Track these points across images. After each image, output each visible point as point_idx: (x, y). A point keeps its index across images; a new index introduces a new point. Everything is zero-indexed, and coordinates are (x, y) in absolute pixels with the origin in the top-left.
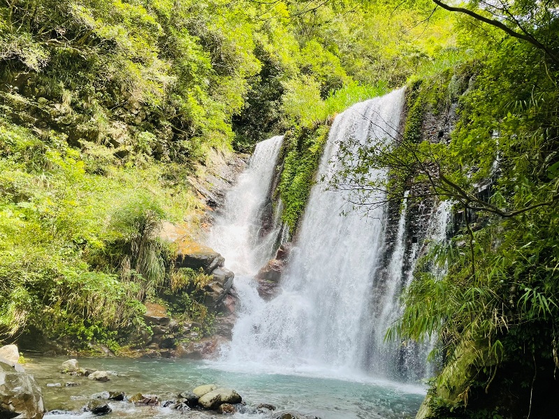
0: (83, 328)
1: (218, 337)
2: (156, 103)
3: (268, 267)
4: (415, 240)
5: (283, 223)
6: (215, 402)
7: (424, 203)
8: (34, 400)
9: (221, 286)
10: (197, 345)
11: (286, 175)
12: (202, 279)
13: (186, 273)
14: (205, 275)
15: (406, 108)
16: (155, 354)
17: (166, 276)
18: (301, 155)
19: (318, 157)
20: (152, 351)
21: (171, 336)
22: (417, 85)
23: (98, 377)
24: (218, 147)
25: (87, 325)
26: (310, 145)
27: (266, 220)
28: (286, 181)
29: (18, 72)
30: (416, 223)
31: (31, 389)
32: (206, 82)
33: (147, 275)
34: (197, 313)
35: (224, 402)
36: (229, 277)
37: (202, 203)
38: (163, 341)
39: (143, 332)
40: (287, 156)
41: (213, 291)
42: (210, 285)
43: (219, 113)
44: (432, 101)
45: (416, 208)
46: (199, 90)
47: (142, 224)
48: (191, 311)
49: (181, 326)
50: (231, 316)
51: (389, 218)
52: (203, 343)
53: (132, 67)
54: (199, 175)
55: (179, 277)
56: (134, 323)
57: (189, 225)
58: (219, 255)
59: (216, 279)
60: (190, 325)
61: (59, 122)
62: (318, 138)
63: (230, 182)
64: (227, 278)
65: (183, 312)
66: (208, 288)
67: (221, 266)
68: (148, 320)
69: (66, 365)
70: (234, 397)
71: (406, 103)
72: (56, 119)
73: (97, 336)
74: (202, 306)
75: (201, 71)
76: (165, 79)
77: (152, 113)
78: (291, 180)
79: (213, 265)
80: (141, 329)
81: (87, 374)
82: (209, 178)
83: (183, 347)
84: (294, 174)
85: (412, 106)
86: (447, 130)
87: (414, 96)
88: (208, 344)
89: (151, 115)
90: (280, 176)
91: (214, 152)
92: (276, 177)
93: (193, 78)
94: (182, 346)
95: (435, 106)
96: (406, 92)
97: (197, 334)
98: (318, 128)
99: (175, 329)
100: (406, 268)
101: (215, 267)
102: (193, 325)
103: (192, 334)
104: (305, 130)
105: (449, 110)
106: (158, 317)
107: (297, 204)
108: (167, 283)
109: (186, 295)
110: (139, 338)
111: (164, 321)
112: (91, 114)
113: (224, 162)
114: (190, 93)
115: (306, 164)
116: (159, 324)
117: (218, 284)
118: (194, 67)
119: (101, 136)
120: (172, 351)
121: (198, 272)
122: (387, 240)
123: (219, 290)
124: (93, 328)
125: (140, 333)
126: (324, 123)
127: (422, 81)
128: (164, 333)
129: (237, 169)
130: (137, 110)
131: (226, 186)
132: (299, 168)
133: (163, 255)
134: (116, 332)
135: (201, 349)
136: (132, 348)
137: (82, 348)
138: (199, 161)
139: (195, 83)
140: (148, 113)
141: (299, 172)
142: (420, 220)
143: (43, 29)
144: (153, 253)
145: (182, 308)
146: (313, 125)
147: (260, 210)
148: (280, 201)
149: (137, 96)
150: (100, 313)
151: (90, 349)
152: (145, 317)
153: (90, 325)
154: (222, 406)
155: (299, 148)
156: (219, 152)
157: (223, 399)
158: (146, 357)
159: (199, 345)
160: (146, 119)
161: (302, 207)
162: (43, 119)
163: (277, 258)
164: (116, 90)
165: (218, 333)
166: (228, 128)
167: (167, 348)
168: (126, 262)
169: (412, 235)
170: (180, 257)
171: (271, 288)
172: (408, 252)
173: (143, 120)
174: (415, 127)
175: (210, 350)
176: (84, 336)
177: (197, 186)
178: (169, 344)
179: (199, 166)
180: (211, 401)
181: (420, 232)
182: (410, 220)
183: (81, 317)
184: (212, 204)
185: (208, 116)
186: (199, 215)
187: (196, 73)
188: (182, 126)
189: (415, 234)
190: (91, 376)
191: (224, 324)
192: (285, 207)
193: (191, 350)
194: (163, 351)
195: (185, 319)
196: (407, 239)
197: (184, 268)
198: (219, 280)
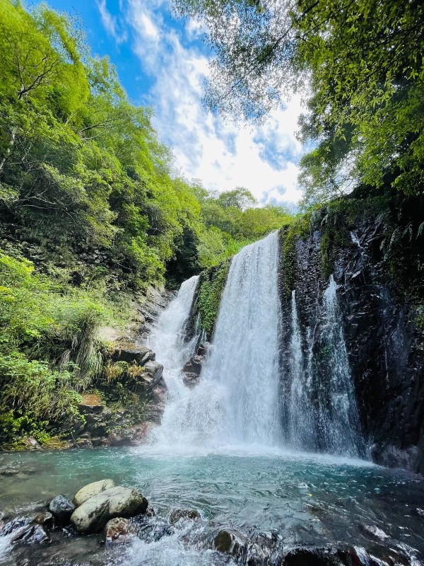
0: (11, 419)
1: (147, 423)
2: (108, 245)
3: (192, 361)
4: (307, 324)
5: (202, 330)
7: (309, 296)
9: (151, 376)
10: (128, 431)
11: (202, 296)
12: (134, 370)
13: (123, 366)
14: (138, 366)
15: (281, 241)
16: (86, 443)
17: (103, 368)
18: (212, 283)
19: (223, 281)
20: (82, 441)
21: (103, 424)
22: (286, 227)
24: (156, 285)
25: (17, 416)
26: (217, 275)
27: (190, 329)
28: (203, 300)
30: (306, 311)
32: (146, 234)
33: (84, 368)
34: (130, 402)
35: (115, 515)
36: (159, 369)
37: (142, 319)
38: (95, 430)
39: (76, 421)
40: (202, 285)
41: (144, 380)
42: (142, 375)
43: (154, 254)
44: (298, 234)
45: (303, 301)
48: (124, 400)
49: (113, 414)
50: (161, 403)
51: (283, 312)
52: (133, 430)
54: (141, 302)
55: (116, 369)
56: (68, 412)
57: (129, 331)
58: (150, 351)
59: (147, 370)
60: (123, 413)
63: (163, 307)
64: (156, 370)
65: (117, 401)
66: (140, 379)
67: (152, 360)
68: (82, 409)
71: (281, 238)
73: (26, 427)
74: (135, 395)
75: (142, 227)
77: (108, 257)
79: (145, 358)
80: (74, 418)
82: (149, 304)
83: (115, 435)
85: (285, 239)
86: (314, 247)
87: (286, 233)
88: (138, 430)
90: (199, 298)
91: (153, 288)
92: (196, 299)
93: (136, 231)
94: (114, 432)
95: (302, 235)
96: (280, 233)
97: (128, 421)
98: (222, 264)
99: (108, 417)
100: (304, 347)
101: (147, 360)
102: (126, 413)
103: (124, 421)
104: (213, 268)
105: (313, 235)
106: (92, 406)
107: (211, 314)
108: (103, 375)
109: (121, 385)
110: (71, 427)
111: (98, 409)
113: (159, 295)
114: (133, 240)
116: (92, 413)
117: (148, 374)
118: (137, 225)
120: (105, 439)
121: (132, 364)
122: (284, 328)
123: (149, 380)
124: (22, 418)
125: (73, 421)
126: (226, 261)
127: (289, 224)
128: (97, 421)
129: (169, 299)
130: (97, 254)
131: (160, 309)
133: (102, 350)
134: (47, 422)
135: (131, 436)
136: (63, 439)
137: (7, 441)
138: (142, 293)
140: (105, 257)
142: (308, 309)
144: (92, 348)
145: (116, 397)
146: (219, 264)
148: (199, 315)
150: (33, 403)
151: (15, 442)
152: (79, 406)
153: (20, 416)
155: (210, 279)
156: (156, 288)
158: (76, 447)
161: (215, 316)
163: (198, 355)
165: (148, 420)
167: (98, 436)
168: (66, 355)
169: (304, 320)
170: (117, 352)
171: (195, 378)
172: (303, 334)
175: (140, 436)
176: (10, 427)
177: (139, 308)
178: (101, 432)
179: (142, 296)
180: (91, 516)
181: (310, 317)
182: (300, 310)
183: (11, 407)
184: (149, 320)
186: (139, 326)
187: (138, 228)
189: (307, 319)
191: (154, 411)
192: (202, 318)
193: (122, 437)
194: (94, 439)
195: (118, 408)
196: (301, 325)
197: (120, 362)
198: (150, 371)
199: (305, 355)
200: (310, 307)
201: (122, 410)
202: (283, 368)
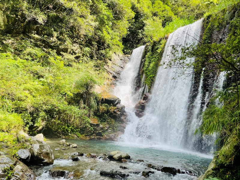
0: (67, 128)
2: (90, 35)
3: (139, 103)
4: (207, 91)
5: (145, 84)
6: (120, 158)
7: (212, 73)
8: (50, 155)
9: (120, 111)
10: (111, 135)
11: (146, 63)
12: (112, 109)
13: (106, 106)
14: (113, 107)
15: (203, 28)
16: (94, 138)
17: (97, 107)
18: (153, 54)
19: (161, 54)
20: (93, 137)
21: (101, 131)
22: (209, 17)
23: (73, 146)
24: (117, 52)
25: (68, 126)
26: (157, 49)
27: (138, 83)
28: (146, 66)
29: (35, 25)
30: (208, 82)
31: (49, 151)
32: (111, 23)
33: (90, 107)
34: (111, 122)
35: (123, 158)
36: (123, 108)
37: (111, 77)
38: (98, 133)
39: (90, 129)
40: (147, 54)
41: (117, 113)
42: (115, 111)
43: (116, 37)
44: (216, 24)
45: (208, 76)
46: (108, 28)
47: (87, 86)
48: (108, 121)
49: (104, 127)
50: (124, 124)
51: (195, 81)
52: (113, 134)
53: (79, 20)
54: (109, 65)
55: (103, 107)
56: (86, 126)
57: (106, 86)
58: (118, 99)
59: (118, 108)
60: (108, 127)
61: (53, 45)
62: (161, 46)
63: (122, 68)
64: (122, 108)
65: (105, 122)
66: (115, 112)
67: (119, 103)
68: (91, 125)
69: (61, 142)
70: (127, 156)
71: (203, 26)
72: (51, 44)
73: (72, 131)
74: (112, 120)
75: (108, 19)
76: (93, 24)
77: (89, 39)
78: (149, 65)
79: (116, 103)
80: (89, 128)
81: (69, 145)
82: (114, 66)
83: (106, 136)
84: (150, 63)
85: (206, 27)
86: (224, 38)
87: (207, 23)
88: (115, 135)
89: (88, 40)
90: (144, 64)
91: (115, 55)
92: (142, 64)
93: (105, 22)
94: (105, 135)
95: (218, 27)
96: (204, 21)
97: (111, 131)
98: (161, 41)
99: (102, 129)
100: (203, 103)
101: (117, 104)
102: (109, 127)
103: (109, 131)
104: (155, 42)
105: (225, 28)
106: (95, 124)
107: (152, 76)
108: (98, 110)
109: (106, 115)
110: (88, 132)
111: (98, 125)
112: (65, 41)
113: (119, 59)
114: (104, 29)
115: (155, 57)
116: (95, 127)
117: (118, 110)
118: (105, 17)
119: (69, 50)
120: (101, 137)
121: (110, 106)
122: (193, 91)
123: (119, 113)
124: (70, 127)
125: (89, 130)
126: (164, 39)
127: (211, 15)
128: (98, 130)
129: (125, 62)
130: (83, 38)
131: (120, 69)
132: (152, 60)
133: (96, 98)
134: (79, 129)
135: (113, 137)
136: (86, 136)
137: (67, 135)
138: (109, 59)
139: (106, 24)
140: (87, 39)
141: (152, 61)
142: (210, 81)
143: (44, 6)
144: (92, 98)
145: (104, 120)
146: (159, 40)
147: (135, 79)
148: (144, 75)
149: (82, 32)
150: (73, 122)
151: (70, 136)
152: (90, 124)
153: (69, 126)
154: (122, 159)
155: (152, 50)
156: (117, 55)
157: (123, 157)
158: (91, 139)
159: (112, 135)
160: (86, 42)
161: (154, 77)
162: (46, 45)
163: (143, 100)
164: (74, 30)
165: (119, 131)
166: (121, 44)
167: (99, 136)
168: (82, 102)
169: (206, 88)
170: (103, 99)
171: (141, 112)
172: (204, 96)
173: (85, 43)
174: (208, 37)
176: (67, 131)
177: (108, 70)
178: (100, 134)
179: (109, 61)
180: (118, 157)
181: (210, 86)
182: (205, 81)
183: (66, 123)
184: (115, 77)
185: (112, 39)
186: (110, 82)
187: (106, 20)
188: (101, 44)
189: (208, 87)
190: (71, 146)
191: (122, 127)
192: (146, 77)
193: (109, 137)
194: (97, 137)
195: (106, 125)
196: (203, 90)
197: (105, 104)
198: (119, 109)
199: (202, 107)
200: (211, 80)
201: (108, 126)
202: (189, 113)
